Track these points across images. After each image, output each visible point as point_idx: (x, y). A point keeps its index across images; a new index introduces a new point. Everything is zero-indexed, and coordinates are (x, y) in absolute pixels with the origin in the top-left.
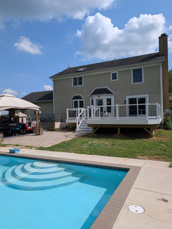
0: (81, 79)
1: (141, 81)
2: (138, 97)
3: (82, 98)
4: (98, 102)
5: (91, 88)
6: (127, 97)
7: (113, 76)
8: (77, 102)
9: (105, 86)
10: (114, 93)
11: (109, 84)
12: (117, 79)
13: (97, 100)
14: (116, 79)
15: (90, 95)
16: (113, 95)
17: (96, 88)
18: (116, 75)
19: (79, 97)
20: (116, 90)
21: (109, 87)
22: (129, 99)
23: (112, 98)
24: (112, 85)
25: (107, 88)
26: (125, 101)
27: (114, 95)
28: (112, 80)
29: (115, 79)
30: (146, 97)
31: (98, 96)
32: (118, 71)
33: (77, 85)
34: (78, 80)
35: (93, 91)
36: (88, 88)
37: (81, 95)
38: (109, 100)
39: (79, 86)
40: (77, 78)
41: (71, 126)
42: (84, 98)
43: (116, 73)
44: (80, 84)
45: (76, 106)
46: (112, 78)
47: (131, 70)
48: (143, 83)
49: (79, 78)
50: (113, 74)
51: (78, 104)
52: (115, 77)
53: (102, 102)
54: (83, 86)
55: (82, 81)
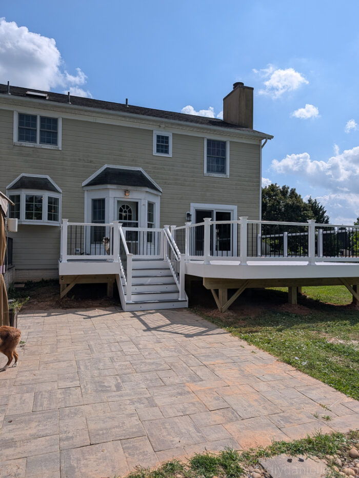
0: (50, 125)
1: (223, 171)
2: (216, 207)
4: (121, 210)
5: (91, 162)
6: (192, 204)
7: (158, 141)
9: (136, 166)
10: (161, 190)
11: (147, 163)
12: (170, 155)
13: (118, 202)
14: (167, 152)
15: (83, 184)
16: (157, 195)
17: (106, 166)
18: (167, 142)
20: (166, 183)
21: (146, 171)
22: (196, 210)
23: (157, 202)
25: (142, 172)
26: (189, 215)
27: (160, 194)
28: (155, 153)
29: (162, 152)
30: (233, 210)
31: (126, 191)
32: (173, 134)
33: (33, 140)
34: (42, 126)
35: (95, 171)
36: (80, 159)
37: (51, 178)
38: (151, 206)
39: (43, 147)
40: (34, 117)
41: (66, 285)
42: (61, 191)
43: (167, 138)
44: (49, 142)
45: (34, 212)
46: (157, 147)
47: (203, 138)
48: (228, 177)
49: (43, 119)
50: (158, 137)
51: (41, 208)
52: (163, 145)
53: (130, 211)
54: (60, 149)
55: (57, 133)
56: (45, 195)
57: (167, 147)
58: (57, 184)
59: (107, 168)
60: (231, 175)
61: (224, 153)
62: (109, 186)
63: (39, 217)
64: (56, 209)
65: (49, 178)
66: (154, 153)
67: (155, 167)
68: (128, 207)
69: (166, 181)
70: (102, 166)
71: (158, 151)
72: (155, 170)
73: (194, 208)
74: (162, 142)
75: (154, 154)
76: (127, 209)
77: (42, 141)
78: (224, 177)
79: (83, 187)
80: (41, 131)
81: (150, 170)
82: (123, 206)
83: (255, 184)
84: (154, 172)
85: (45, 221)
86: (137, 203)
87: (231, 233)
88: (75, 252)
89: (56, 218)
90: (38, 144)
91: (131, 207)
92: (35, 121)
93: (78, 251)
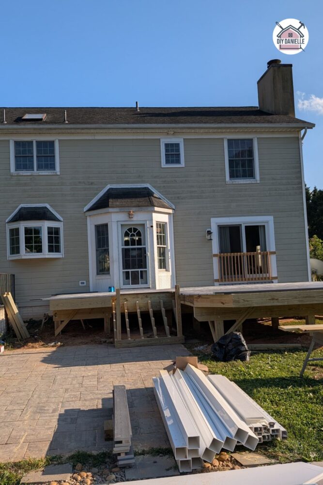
0: (46, 149)
1: (251, 175)
2: (244, 221)
3: (53, 218)
5: (92, 183)
6: (213, 220)
7: (167, 151)
8: (37, 231)
9: (143, 182)
10: (174, 207)
11: (155, 177)
12: (183, 164)
13: (122, 225)
14: (178, 162)
15: (85, 209)
17: (109, 187)
18: (178, 150)
19: (42, 214)
20: (178, 198)
21: (154, 187)
22: (218, 226)
23: (169, 221)
25: (149, 188)
26: (209, 233)
27: (173, 211)
28: (164, 165)
29: (172, 162)
30: (267, 222)
31: (130, 213)
32: (184, 139)
33: (32, 168)
34: (38, 151)
35: (97, 194)
36: (80, 182)
37: (51, 206)
38: (161, 227)
39: (40, 174)
40: (32, 142)
41: (60, 322)
42: (62, 219)
43: (177, 145)
44: (46, 168)
45: (34, 244)
46: (166, 158)
47: (223, 139)
48: (258, 182)
49: (39, 143)
50: (167, 145)
51: (41, 239)
52: (173, 154)
53: (139, 234)
54: (59, 173)
55: (54, 156)
56: (45, 226)
57: (178, 155)
58: (57, 212)
59: (110, 189)
60: (261, 179)
61: (252, 153)
62: (111, 210)
63: (39, 250)
64: (57, 240)
65: (48, 207)
66: (162, 164)
67: (165, 181)
68: (135, 230)
69: (179, 195)
70: (104, 187)
71: (167, 162)
72: (165, 184)
73: (216, 223)
74: (172, 150)
75: (162, 167)
76: (134, 232)
77: (40, 168)
78: (253, 182)
79: (85, 212)
80: (37, 156)
81: (159, 185)
82: (130, 230)
83: (296, 186)
84: (164, 186)
85: (45, 254)
86: (143, 225)
87: (268, 250)
88: (80, 285)
89: (57, 250)
90: (35, 172)
91: (140, 229)
92: (32, 147)
93: (83, 283)
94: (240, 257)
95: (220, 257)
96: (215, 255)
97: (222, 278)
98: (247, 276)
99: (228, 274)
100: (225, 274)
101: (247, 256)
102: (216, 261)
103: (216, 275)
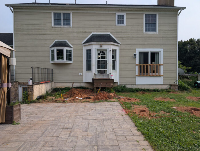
0: (67, 16)
1: (155, 30)
2: (150, 50)
3: (69, 46)
4: (99, 54)
5: (86, 32)
6: (137, 49)
7: (118, 18)
8: (62, 51)
9: (107, 32)
10: (120, 43)
11: (113, 30)
12: (125, 24)
13: (97, 50)
14: (123, 23)
15: (82, 43)
16: (118, 46)
17: (93, 33)
18: (123, 18)
19: (65, 44)
20: (122, 39)
21: (112, 34)
22: (139, 52)
23: (117, 49)
24: (117, 31)
26: (135, 55)
27: (120, 45)
29: (121, 23)
30: (160, 51)
31: (101, 45)
32: (126, 13)
33: (60, 24)
34: (64, 17)
35: (87, 36)
36: (80, 31)
37: (68, 41)
38: (114, 51)
39: (64, 27)
40: (61, 13)
42: (72, 47)
43: (123, 16)
44: (67, 24)
45: (60, 57)
46: (118, 21)
47: (143, 14)
48: (158, 33)
49: (63, 13)
50: (118, 16)
51: (63, 55)
52: (121, 20)
53: (104, 54)
54: (72, 27)
55: (70, 20)
56: (65, 49)
57: (123, 21)
58: (71, 43)
61: (155, 21)
62: (93, 43)
63: (62, 59)
64: (70, 55)
65: (67, 41)
66: (116, 24)
68: (103, 52)
70: (90, 34)
71: (118, 23)
72: (117, 33)
73: (138, 51)
74: (121, 18)
76: (102, 53)
77: (64, 24)
78: (155, 33)
79: (82, 44)
80: (63, 20)
81: (114, 33)
82: (101, 52)
83: (174, 36)
85: (65, 61)
86: (106, 50)
87: (160, 63)
88: (79, 75)
89: (70, 59)
90: (62, 26)
91: (105, 52)
92: (61, 15)
93: (81, 74)
94: (148, 66)
95: (139, 66)
96: (137, 65)
97: (139, 74)
98: (150, 74)
99: (142, 73)
100: (140, 73)
101: (151, 66)
102: (137, 67)
103: (137, 73)
